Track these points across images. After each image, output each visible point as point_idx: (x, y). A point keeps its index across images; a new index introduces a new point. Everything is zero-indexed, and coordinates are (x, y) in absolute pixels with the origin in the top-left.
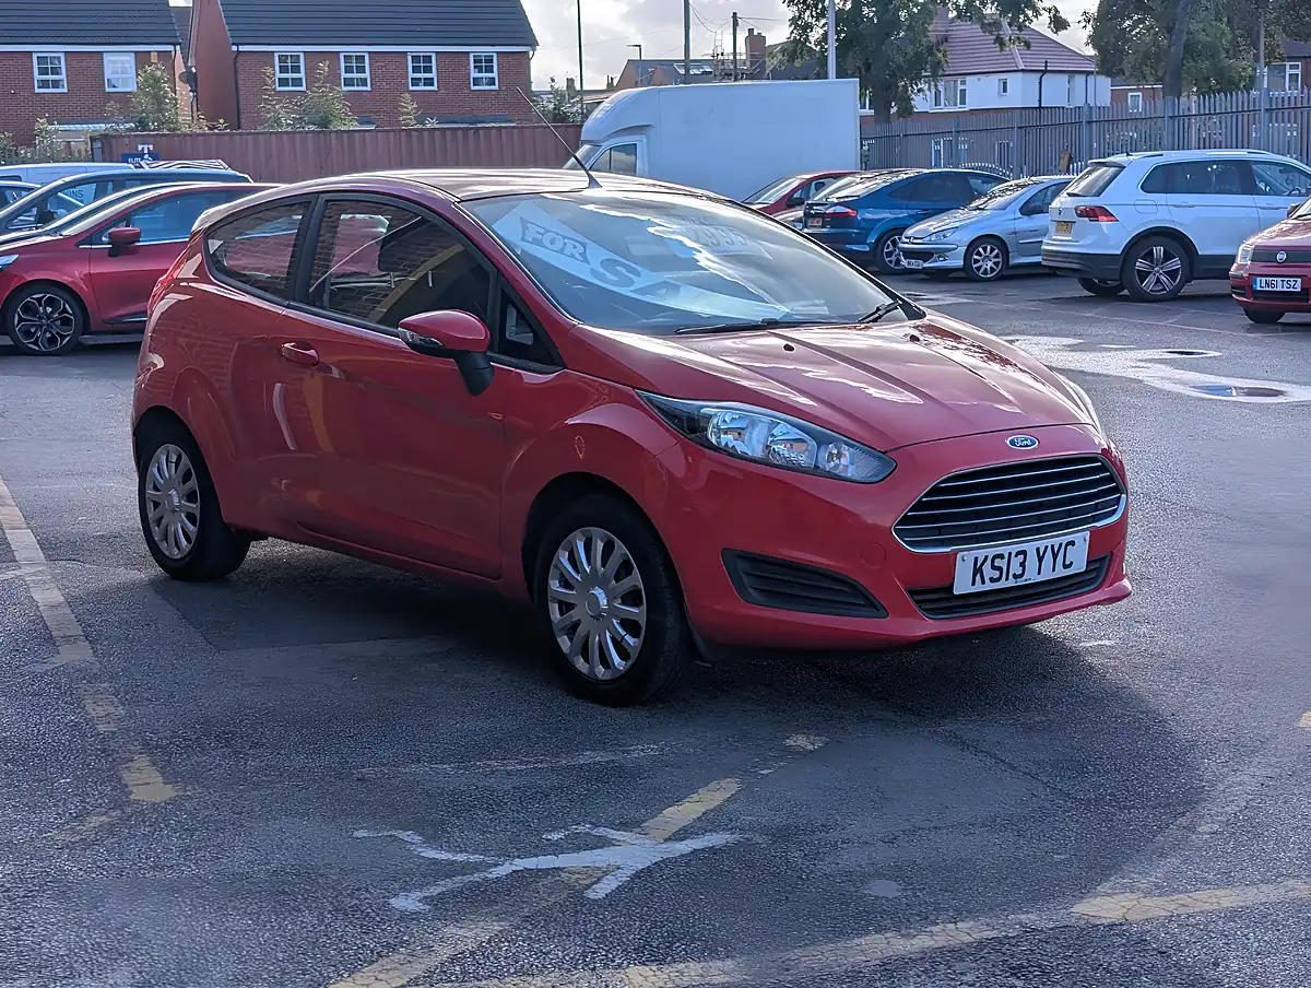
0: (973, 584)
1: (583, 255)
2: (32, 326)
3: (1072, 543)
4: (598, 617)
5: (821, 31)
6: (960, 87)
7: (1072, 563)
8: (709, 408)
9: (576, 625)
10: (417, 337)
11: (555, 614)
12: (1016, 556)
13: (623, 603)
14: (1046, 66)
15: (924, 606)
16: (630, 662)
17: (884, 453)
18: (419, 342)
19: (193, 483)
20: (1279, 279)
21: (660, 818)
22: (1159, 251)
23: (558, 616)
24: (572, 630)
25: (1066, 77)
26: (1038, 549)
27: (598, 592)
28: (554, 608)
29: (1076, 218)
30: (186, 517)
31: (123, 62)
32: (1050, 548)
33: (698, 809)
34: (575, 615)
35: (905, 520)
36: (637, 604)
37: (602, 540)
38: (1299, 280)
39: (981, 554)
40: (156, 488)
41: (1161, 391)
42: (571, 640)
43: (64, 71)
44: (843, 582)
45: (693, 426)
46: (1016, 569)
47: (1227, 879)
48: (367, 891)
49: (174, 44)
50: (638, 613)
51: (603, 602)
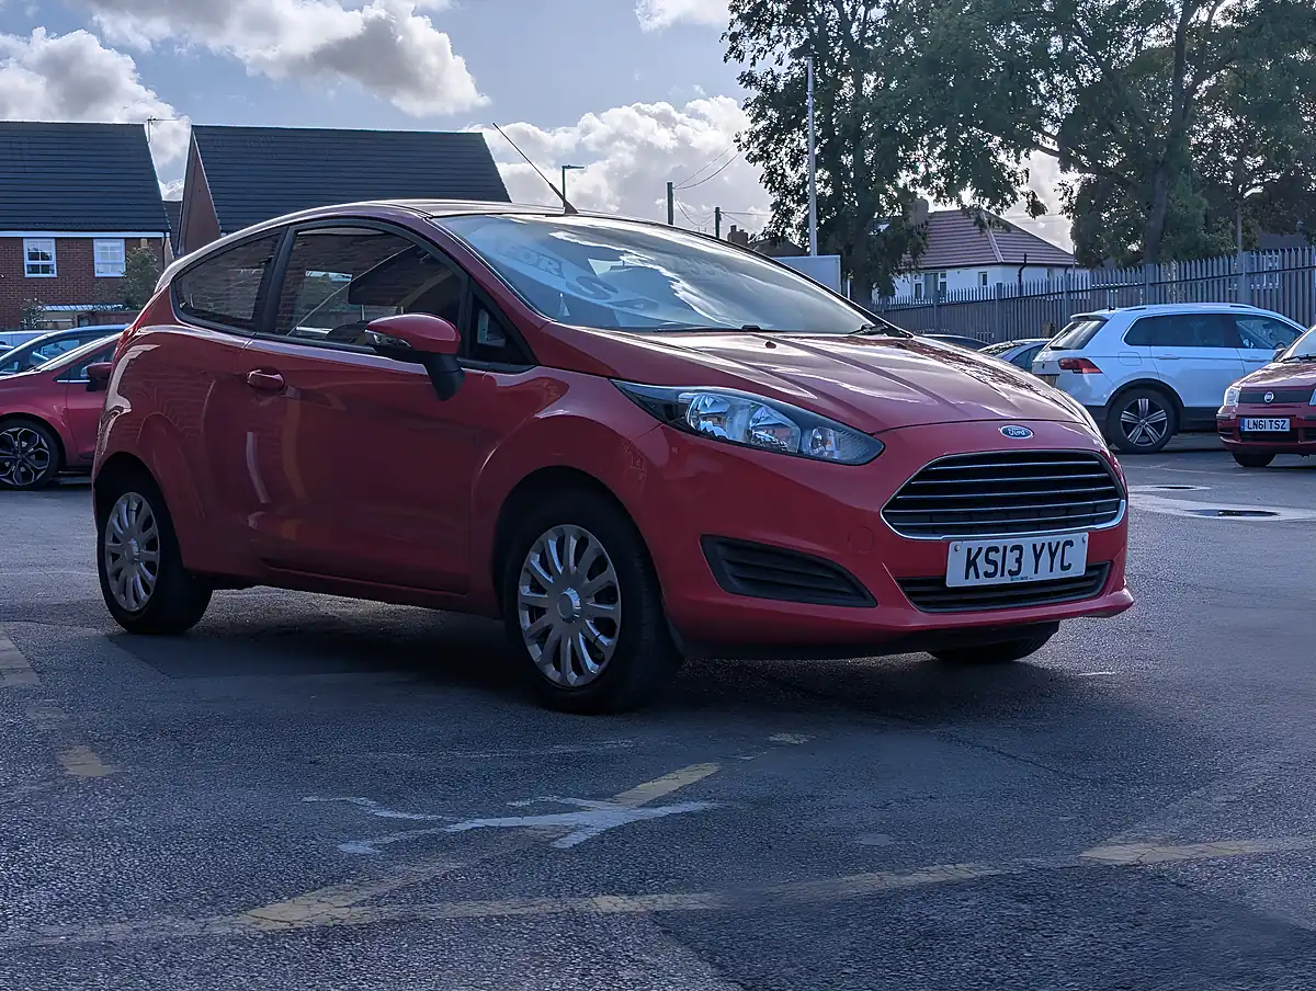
0: (967, 577)
1: (559, 270)
2: (7, 460)
3: (1070, 543)
4: (569, 620)
5: (803, 216)
6: (940, 280)
7: (1070, 565)
8: (687, 394)
9: (547, 630)
10: (385, 339)
11: (526, 623)
12: (1011, 551)
13: (597, 602)
14: (1025, 260)
15: (916, 599)
16: (604, 665)
17: (872, 435)
18: (386, 343)
19: (154, 529)
20: (1267, 420)
21: (634, 791)
22: (1144, 403)
23: (528, 624)
24: (542, 637)
25: (1046, 270)
26: (1034, 546)
27: (572, 594)
28: (524, 618)
29: (1059, 371)
30: (146, 566)
31: (112, 248)
32: (1046, 547)
33: (676, 785)
34: (545, 620)
35: (894, 504)
36: (612, 601)
37: (575, 537)
38: (1287, 420)
39: (975, 545)
40: (116, 540)
41: (1151, 513)
42: (542, 649)
43: (54, 257)
44: (830, 569)
45: (671, 413)
46: (1011, 565)
47: (1250, 834)
48: (313, 839)
49: (165, 232)
50: (614, 611)
51: (576, 603)
